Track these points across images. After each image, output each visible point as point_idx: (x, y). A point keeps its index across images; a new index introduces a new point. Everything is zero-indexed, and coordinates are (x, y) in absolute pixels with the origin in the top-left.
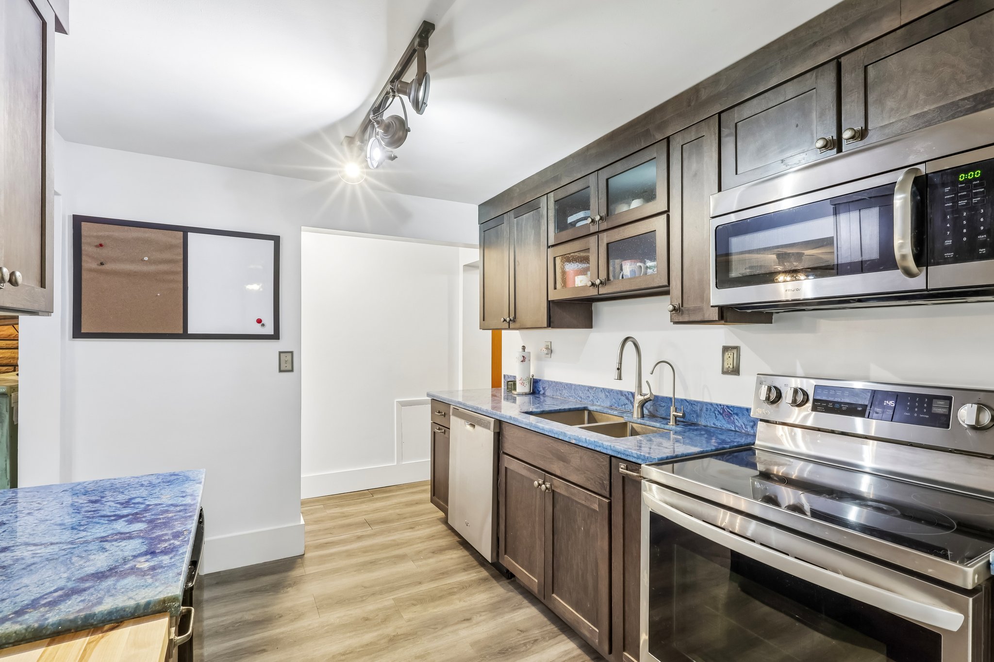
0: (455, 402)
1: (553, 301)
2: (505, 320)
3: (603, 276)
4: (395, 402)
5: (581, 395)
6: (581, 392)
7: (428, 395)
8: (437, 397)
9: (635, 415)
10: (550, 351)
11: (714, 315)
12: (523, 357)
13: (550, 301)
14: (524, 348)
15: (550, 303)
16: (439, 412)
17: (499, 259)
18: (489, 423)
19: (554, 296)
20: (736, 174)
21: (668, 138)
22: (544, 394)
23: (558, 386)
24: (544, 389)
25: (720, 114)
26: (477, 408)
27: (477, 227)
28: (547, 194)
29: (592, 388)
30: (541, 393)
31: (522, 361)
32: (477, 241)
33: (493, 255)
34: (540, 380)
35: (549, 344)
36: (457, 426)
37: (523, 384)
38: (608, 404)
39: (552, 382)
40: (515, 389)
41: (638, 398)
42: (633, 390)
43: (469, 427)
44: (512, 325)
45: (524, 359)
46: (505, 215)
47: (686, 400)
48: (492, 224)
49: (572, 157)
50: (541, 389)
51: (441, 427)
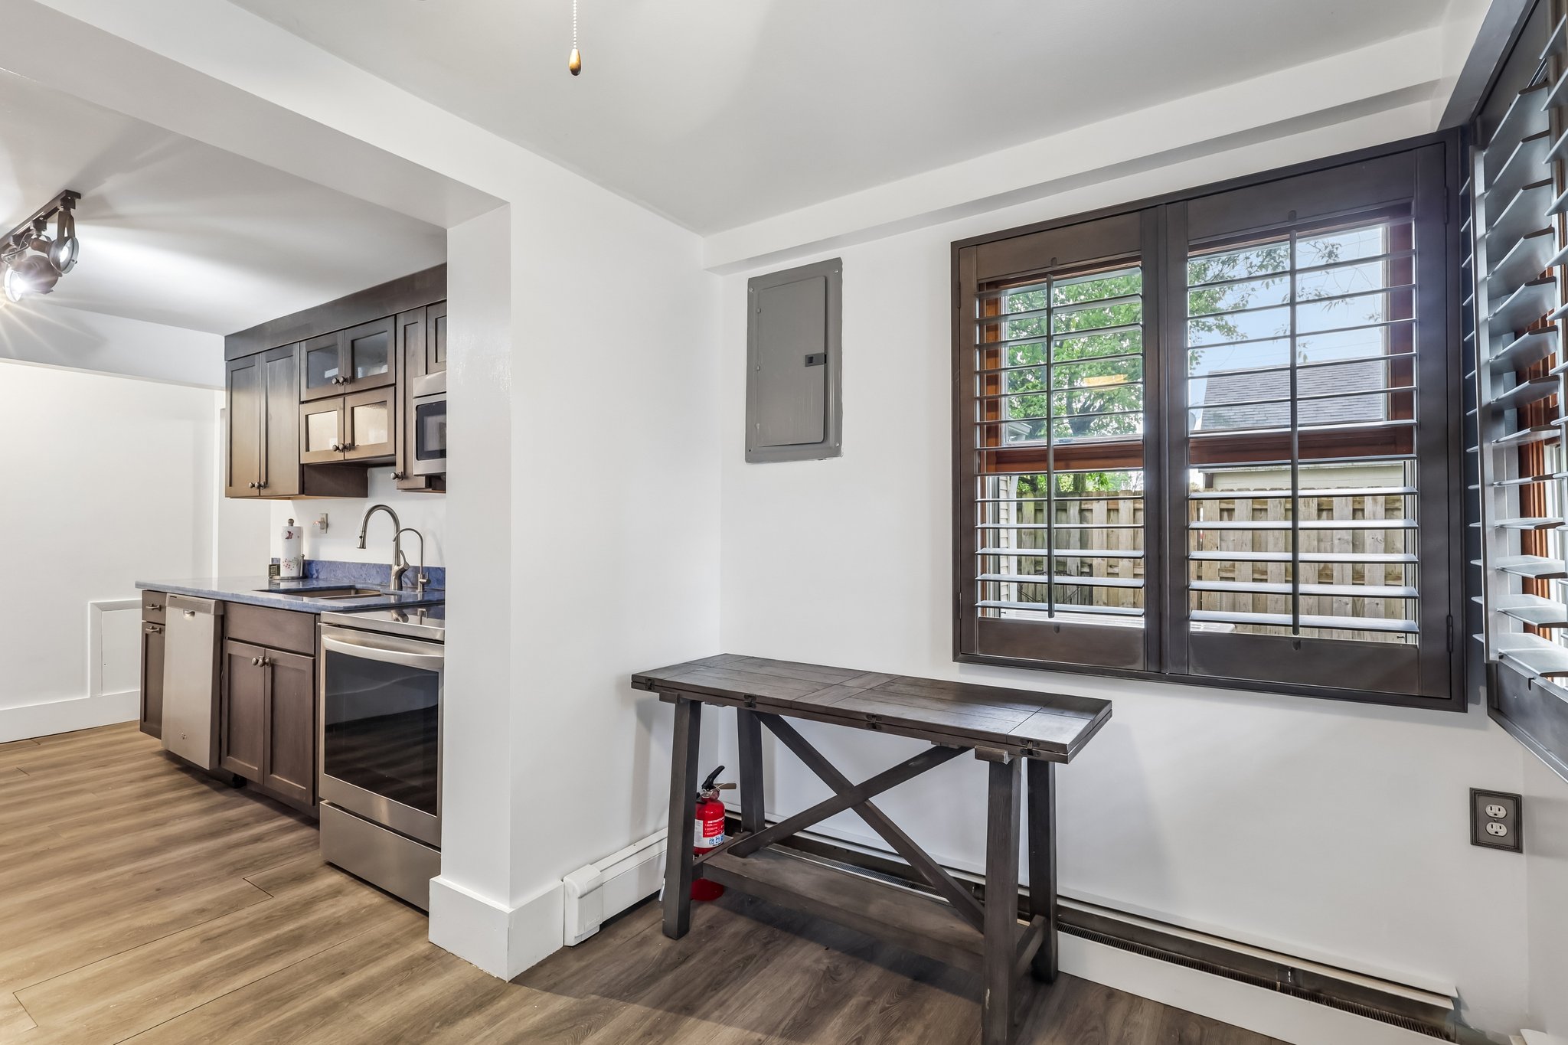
0: (172, 588)
1: (307, 465)
2: (253, 486)
3: (348, 441)
4: (89, 604)
5: (355, 573)
6: (354, 571)
7: (138, 585)
8: (151, 585)
9: (392, 587)
10: (325, 525)
11: (421, 482)
12: (289, 532)
13: (303, 465)
14: (291, 522)
15: (303, 467)
16: (153, 606)
17: (250, 404)
18: (210, 605)
19: (307, 459)
20: (436, 362)
21: (395, 315)
22: (317, 577)
23: (332, 565)
24: (317, 571)
25: (427, 306)
26: (198, 591)
27: (223, 364)
28: (300, 342)
29: (364, 565)
30: (315, 576)
31: (287, 538)
32: (223, 384)
33: (242, 399)
34: (313, 561)
35: (325, 516)
36: (176, 619)
37: (288, 566)
38: (378, 581)
39: (325, 562)
40: (279, 574)
41: (396, 568)
42: (391, 563)
43: (188, 616)
44: (263, 492)
45: (290, 535)
46: (256, 355)
47: (439, 568)
48: (240, 363)
49: (322, 307)
50: (315, 572)
51: (156, 626)
